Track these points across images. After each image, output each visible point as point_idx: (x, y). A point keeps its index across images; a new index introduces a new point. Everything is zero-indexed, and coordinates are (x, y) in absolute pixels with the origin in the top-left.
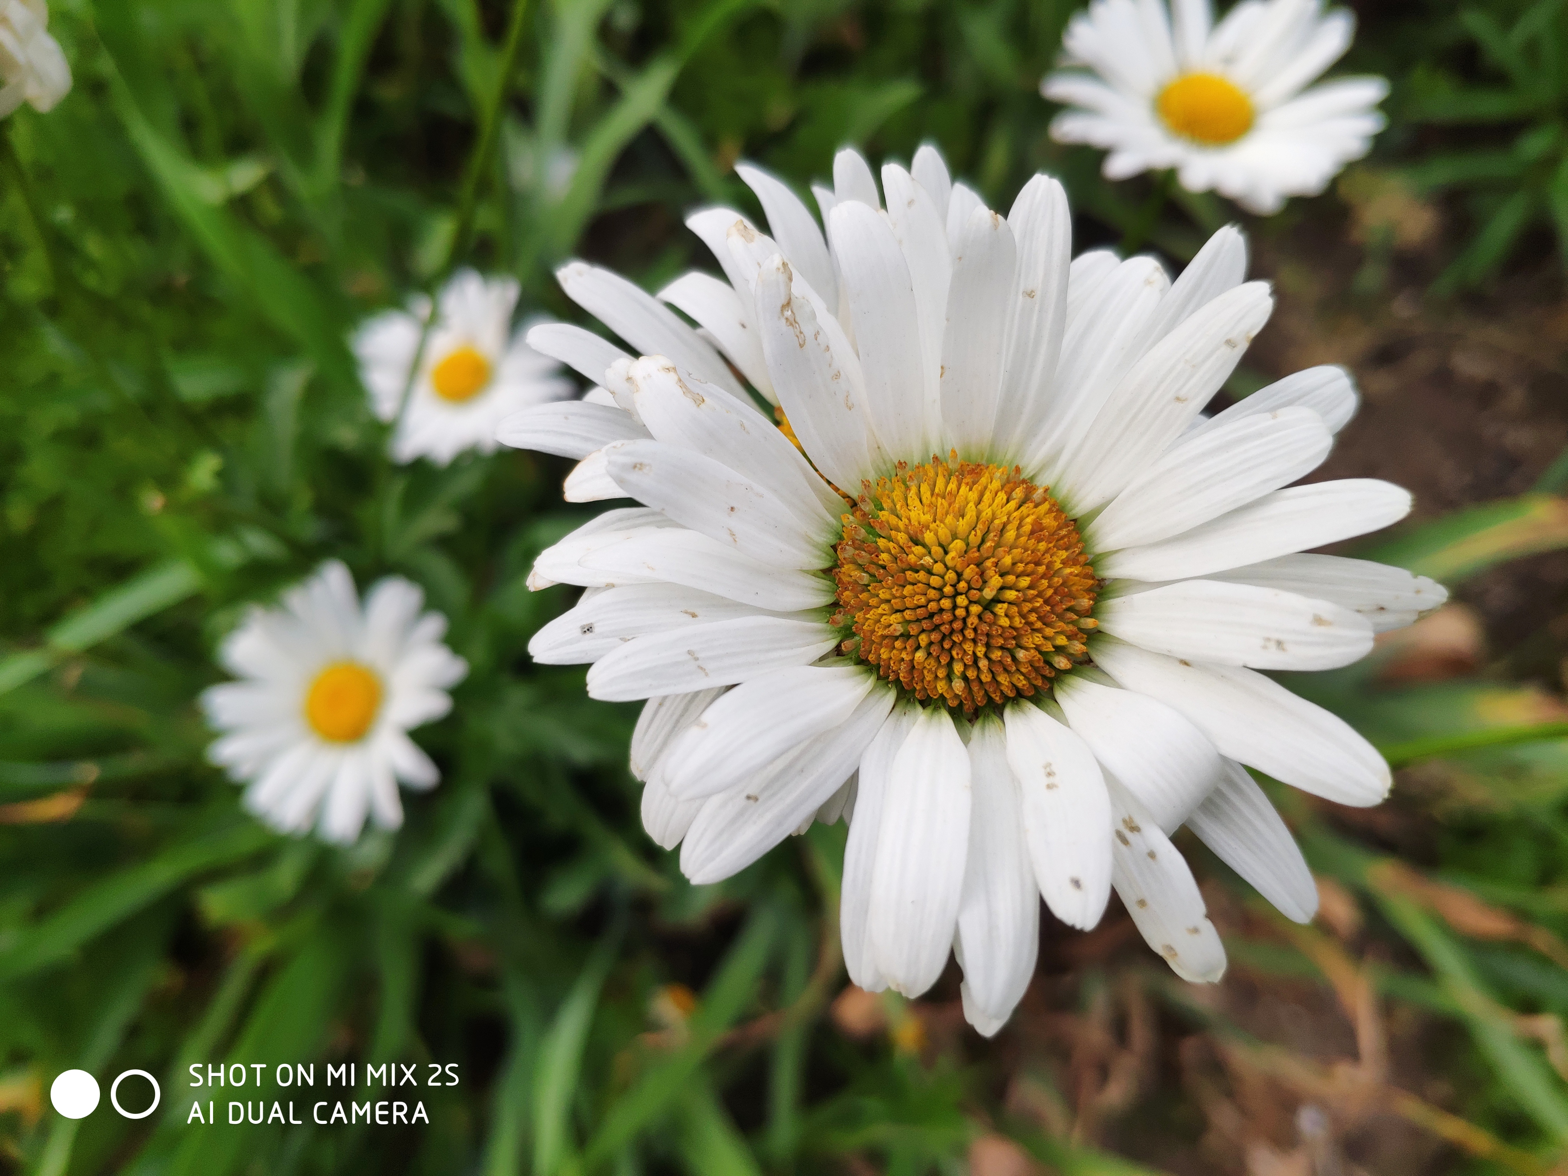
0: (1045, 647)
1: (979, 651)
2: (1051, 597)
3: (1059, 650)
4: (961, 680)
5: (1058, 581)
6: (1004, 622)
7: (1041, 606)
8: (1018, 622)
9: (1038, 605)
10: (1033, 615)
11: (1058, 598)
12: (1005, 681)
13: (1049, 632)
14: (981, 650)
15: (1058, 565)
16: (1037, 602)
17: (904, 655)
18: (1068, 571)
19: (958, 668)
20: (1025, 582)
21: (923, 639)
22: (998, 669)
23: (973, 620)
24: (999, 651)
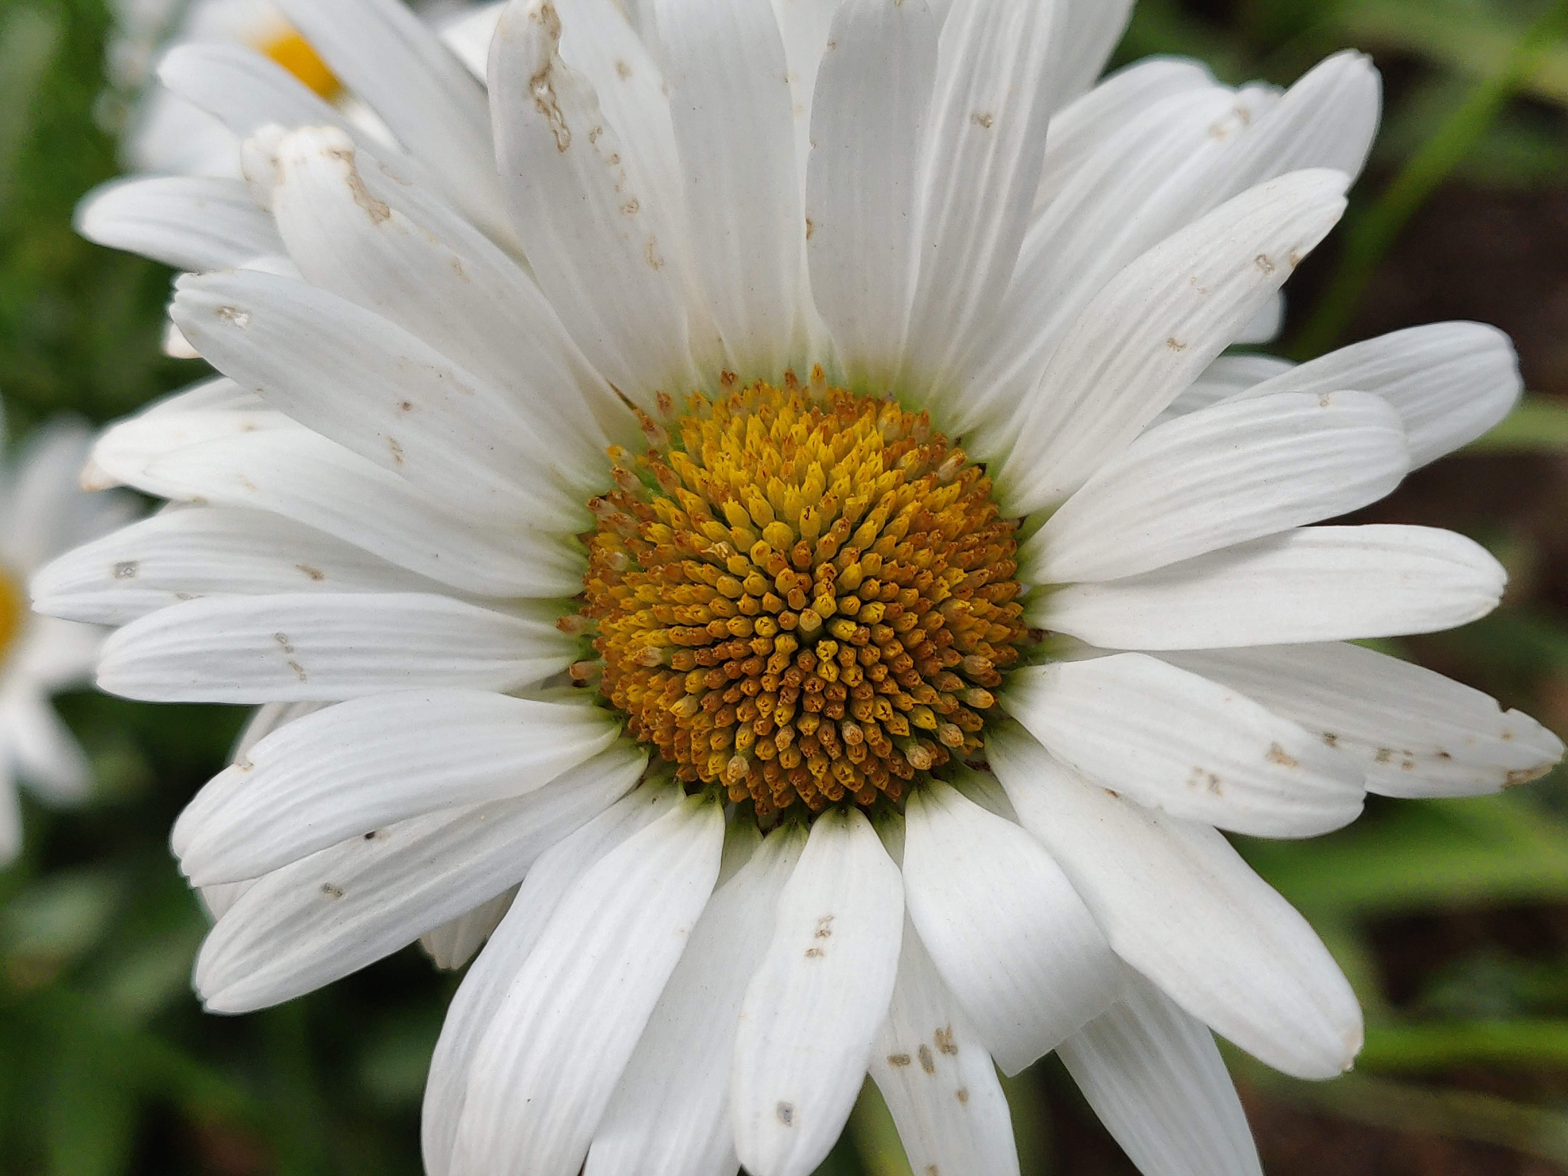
0: (896, 726)
1: (780, 716)
2: (921, 644)
3: (922, 735)
4: (744, 759)
5: (937, 619)
6: (829, 672)
7: (898, 656)
8: (852, 675)
9: (892, 653)
10: (880, 670)
11: (931, 648)
12: (818, 772)
13: (906, 701)
14: (783, 715)
15: (944, 593)
16: (894, 648)
17: (660, 701)
18: (959, 604)
19: (743, 738)
20: (876, 611)
21: (693, 681)
22: (808, 749)
23: (778, 663)
24: (813, 721)
